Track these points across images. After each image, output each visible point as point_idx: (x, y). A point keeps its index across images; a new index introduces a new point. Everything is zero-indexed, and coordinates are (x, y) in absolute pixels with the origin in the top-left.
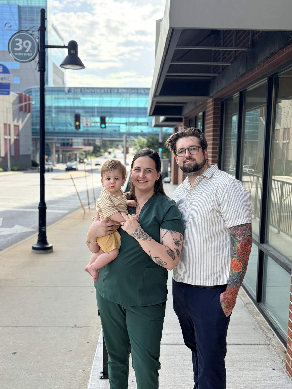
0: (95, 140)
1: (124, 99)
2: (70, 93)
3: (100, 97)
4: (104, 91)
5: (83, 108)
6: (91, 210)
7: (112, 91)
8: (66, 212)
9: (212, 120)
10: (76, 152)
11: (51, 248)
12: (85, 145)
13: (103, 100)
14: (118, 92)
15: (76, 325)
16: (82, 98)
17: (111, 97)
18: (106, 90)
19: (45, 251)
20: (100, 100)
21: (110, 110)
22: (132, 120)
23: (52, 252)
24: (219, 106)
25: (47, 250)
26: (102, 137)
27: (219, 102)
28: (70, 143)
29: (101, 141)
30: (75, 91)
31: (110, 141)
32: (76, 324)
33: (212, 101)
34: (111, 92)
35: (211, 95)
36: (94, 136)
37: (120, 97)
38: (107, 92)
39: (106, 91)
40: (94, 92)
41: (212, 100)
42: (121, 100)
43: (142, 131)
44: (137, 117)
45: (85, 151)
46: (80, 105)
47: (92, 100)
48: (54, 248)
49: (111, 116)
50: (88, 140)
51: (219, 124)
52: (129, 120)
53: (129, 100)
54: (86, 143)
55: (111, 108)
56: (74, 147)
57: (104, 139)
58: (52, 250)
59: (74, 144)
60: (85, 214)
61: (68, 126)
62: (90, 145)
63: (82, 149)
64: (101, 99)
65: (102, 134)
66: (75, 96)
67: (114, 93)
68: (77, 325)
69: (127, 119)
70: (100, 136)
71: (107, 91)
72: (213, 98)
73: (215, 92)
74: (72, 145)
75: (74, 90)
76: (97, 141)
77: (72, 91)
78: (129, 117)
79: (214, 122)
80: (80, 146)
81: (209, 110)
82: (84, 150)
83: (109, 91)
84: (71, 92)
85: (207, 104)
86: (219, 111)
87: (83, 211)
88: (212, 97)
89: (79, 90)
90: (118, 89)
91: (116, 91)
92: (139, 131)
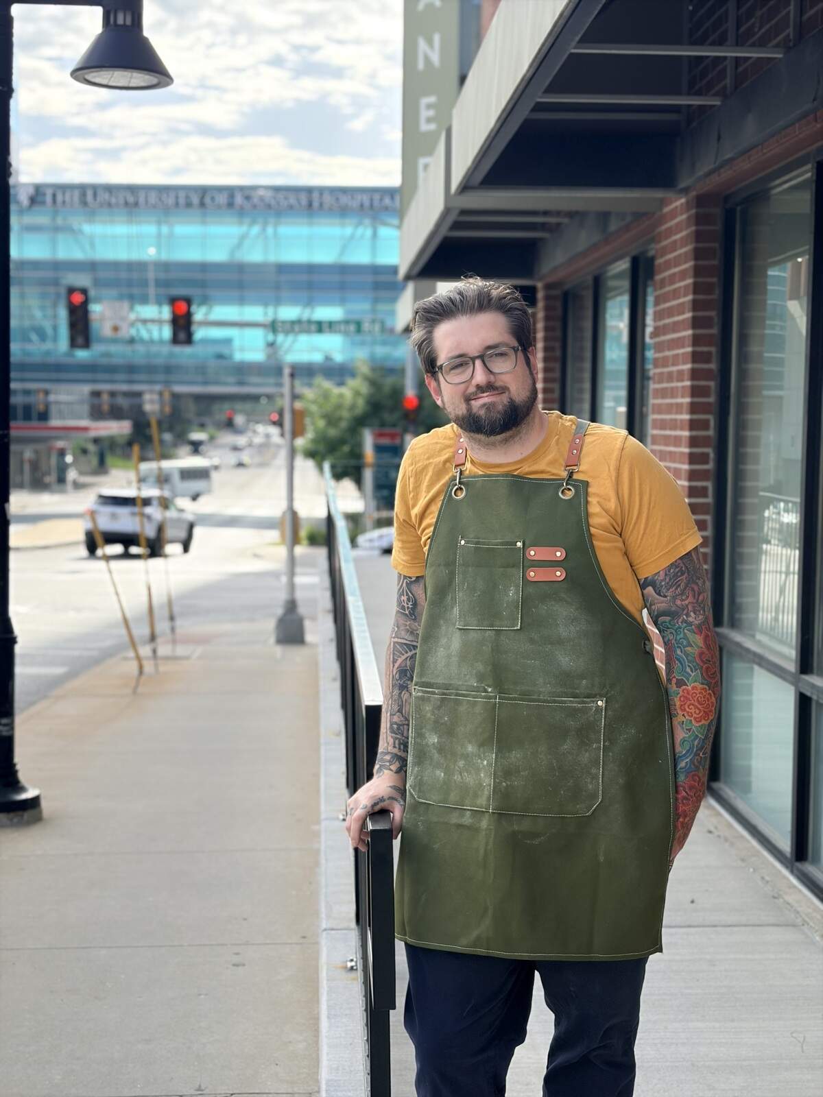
0: (139, 395)
1: (255, 230)
2: (36, 208)
3: (159, 223)
4: (177, 198)
5: (92, 266)
6: (160, 662)
7: (207, 200)
8: (59, 670)
9: (689, 281)
10: (60, 444)
11: (34, 803)
12: (97, 414)
13: (171, 236)
14: (231, 205)
15: (203, 1088)
16: (87, 228)
17: (204, 223)
18: (182, 195)
19: (12, 815)
20: (159, 236)
21: (199, 276)
22: (289, 312)
23: (38, 819)
24: (718, 227)
25: (20, 813)
26: (167, 383)
27: (717, 211)
28: (41, 408)
29: (167, 396)
30: (59, 198)
31: (198, 398)
32: (200, 1086)
33: (688, 206)
34: (202, 204)
35: (682, 185)
36: (136, 377)
37: (241, 223)
38: (189, 205)
39: (182, 201)
40: (136, 204)
41: (687, 202)
42: (243, 238)
43: (328, 358)
44: (310, 303)
45: (96, 441)
46: (77, 254)
47: (129, 237)
48: (44, 804)
49: (205, 300)
50: (113, 394)
51: (716, 295)
52: (275, 313)
53: (276, 235)
54: (106, 408)
55: (204, 267)
56: (54, 422)
57: (179, 389)
58: (40, 812)
59: (53, 410)
60: (143, 678)
61: (30, 341)
62: (116, 413)
63: (85, 429)
64: (165, 229)
65: (168, 369)
66: (59, 221)
67: (219, 207)
68: (206, 1088)
69: (271, 310)
70: (161, 377)
71: (187, 197)
72: (694, 193)
73: (703, 169)
74: (44, 416)
75: (54, 196)
76: (147, 397)
77: (49, 199)
78: (278, 302)
79: (697, 288)
80: (80, 418)
81: (675, 242)
82: (93, 434)
83: (195, 200)
84: (43, 203)
85: (663, 219)
86: (716, 245)
87: (133, 667)
88: (685, 191)
89: (77, 193)
90: (230, 191)
91: (222, 199)
92: (317, 358)
